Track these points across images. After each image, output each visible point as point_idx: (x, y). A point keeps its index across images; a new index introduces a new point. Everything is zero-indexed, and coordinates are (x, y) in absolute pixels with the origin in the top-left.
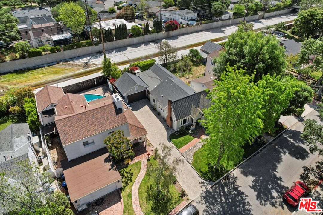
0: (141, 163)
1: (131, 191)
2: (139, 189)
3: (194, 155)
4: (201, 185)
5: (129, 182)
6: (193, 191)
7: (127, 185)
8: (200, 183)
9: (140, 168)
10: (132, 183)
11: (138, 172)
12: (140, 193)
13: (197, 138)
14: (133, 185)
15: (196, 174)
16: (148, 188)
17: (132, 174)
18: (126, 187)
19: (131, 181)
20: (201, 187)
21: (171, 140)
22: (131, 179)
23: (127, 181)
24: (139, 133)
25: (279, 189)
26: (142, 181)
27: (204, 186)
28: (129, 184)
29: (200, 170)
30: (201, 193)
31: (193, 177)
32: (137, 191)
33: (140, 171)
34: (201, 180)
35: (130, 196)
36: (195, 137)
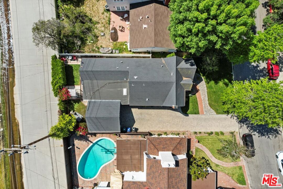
0: (198, 148)
1: (215, 164)
2: (217, 159)
3: (211, 107)
4: (232, 118)
5: (208, 162)
6: (233, 126)
7: (210, 164)
8: (231, 118)
9: (202, 150)
10: (209, 161)
11: (204, 153)
12: (219, 159)
13: (197, 93)
14: (211, 161)
15: (224, 116)
16: (218, 153)
17: (203, 158)
18: (211, 165)
19: (208, 160)
20: (234, 119)
21: (187, 114)
22: (207, 160)
23: (207, 163)
24: (183, 144)
25: (262, 74)
26: (212, 154)
27: (234, 117)
28: (210, 163)
29: (224, 112)
30: (237, 122)
31: (225, 119)
32: (217, 160)
33: (204, 152)
34: (230, 116)
35: (217, 165)
36: (195, 94)
